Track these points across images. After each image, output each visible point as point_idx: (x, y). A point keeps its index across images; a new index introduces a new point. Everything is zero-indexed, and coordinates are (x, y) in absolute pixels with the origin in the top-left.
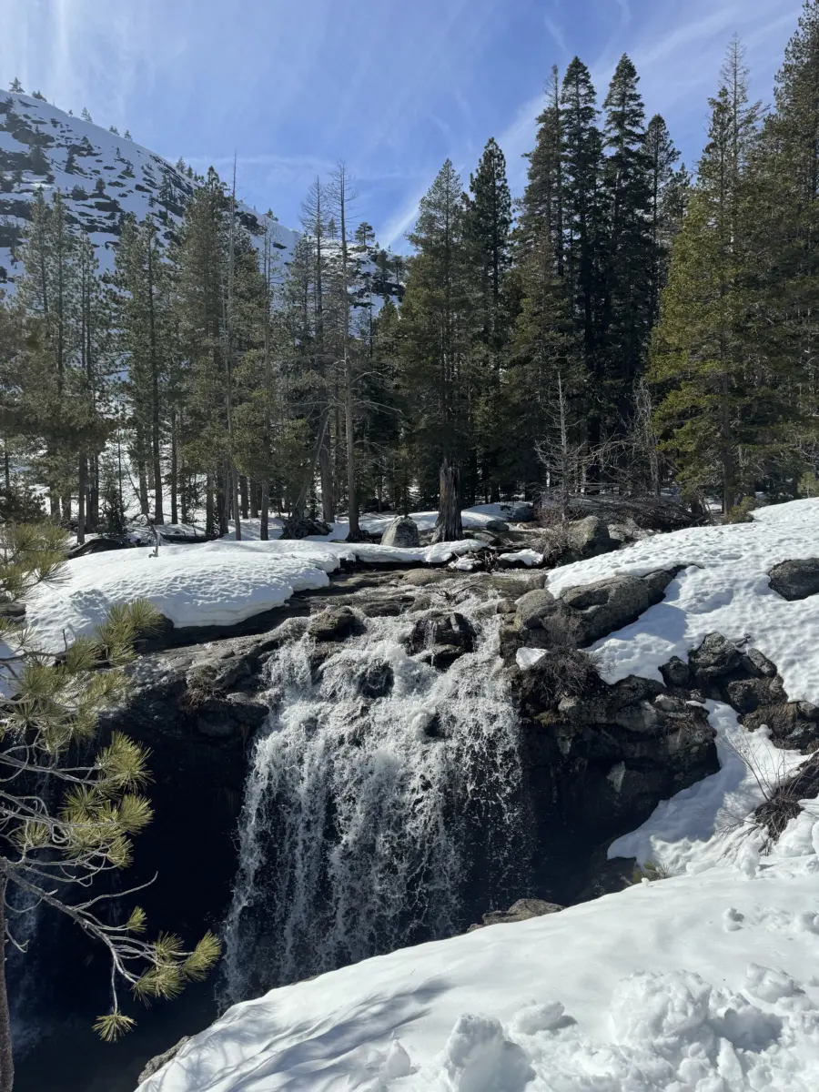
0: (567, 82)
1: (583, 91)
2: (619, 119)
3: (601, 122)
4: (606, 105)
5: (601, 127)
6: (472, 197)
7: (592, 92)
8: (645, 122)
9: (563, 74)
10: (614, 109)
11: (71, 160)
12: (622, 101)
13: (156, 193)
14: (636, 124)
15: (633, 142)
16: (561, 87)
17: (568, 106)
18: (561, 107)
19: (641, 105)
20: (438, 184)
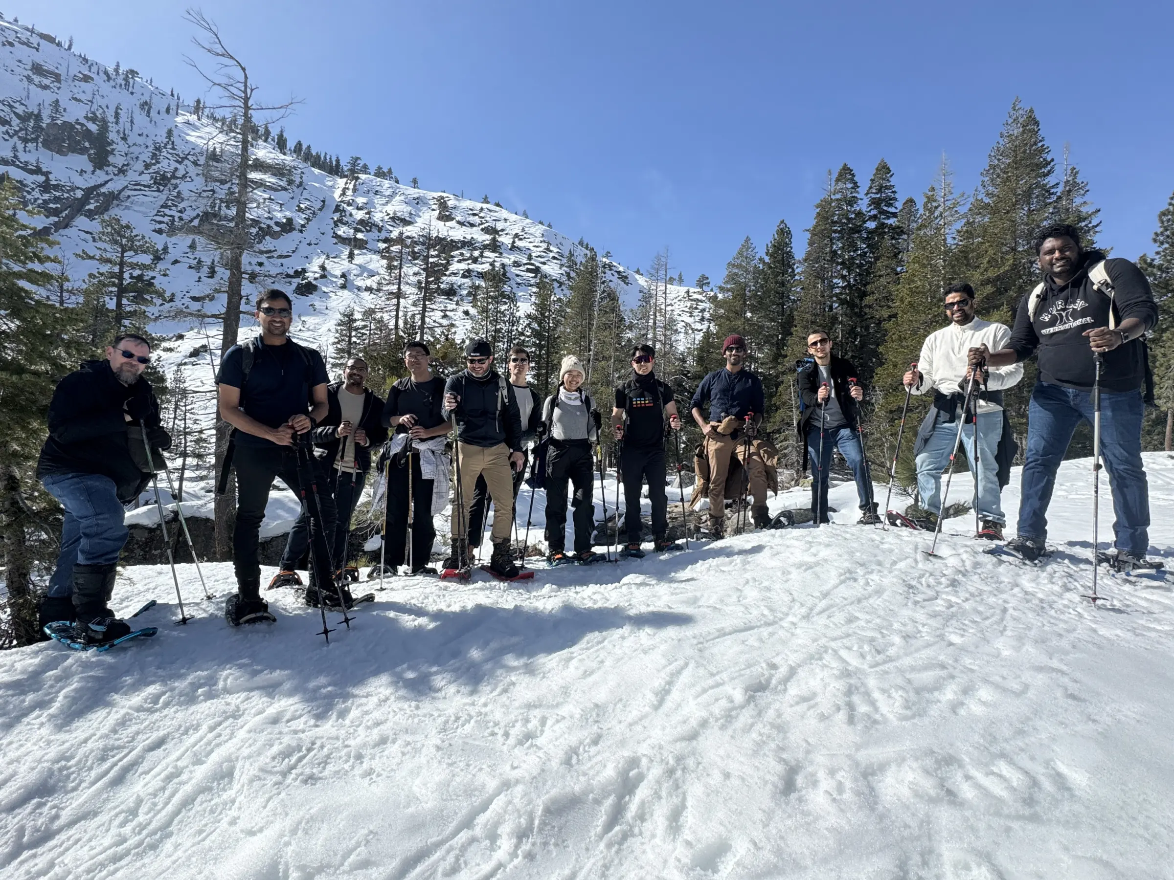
0: (838, 180)
1: (850, 186)
2: (876, 203)
3: (863, 205)
4: (867, 194)
5: (864, 209)
6: (767, 259)
7: (856, 186)
8: (899, 205)
9: (835, 175)
10: (874, 196)
11: (514, 242)
12: (879, 191)
13: (565, 261)
14: (890, 205)
15: (888, 218)
16: (833, 183)
17: (838, 196)
18: (833, 197)
19: (894, 192)
20: (741, 253)
